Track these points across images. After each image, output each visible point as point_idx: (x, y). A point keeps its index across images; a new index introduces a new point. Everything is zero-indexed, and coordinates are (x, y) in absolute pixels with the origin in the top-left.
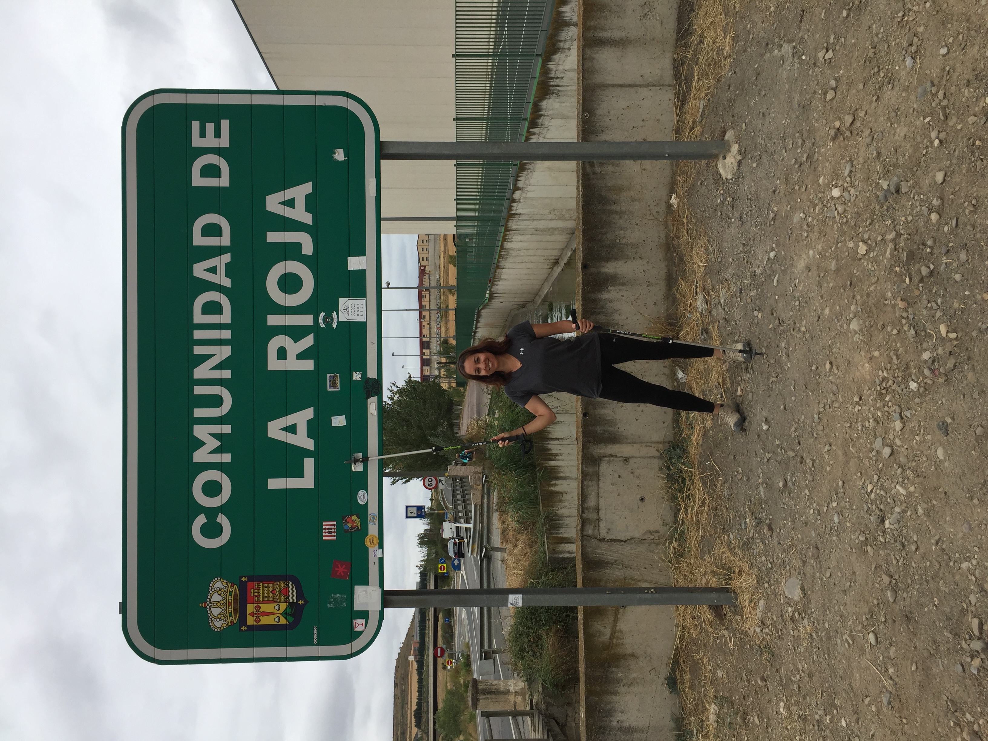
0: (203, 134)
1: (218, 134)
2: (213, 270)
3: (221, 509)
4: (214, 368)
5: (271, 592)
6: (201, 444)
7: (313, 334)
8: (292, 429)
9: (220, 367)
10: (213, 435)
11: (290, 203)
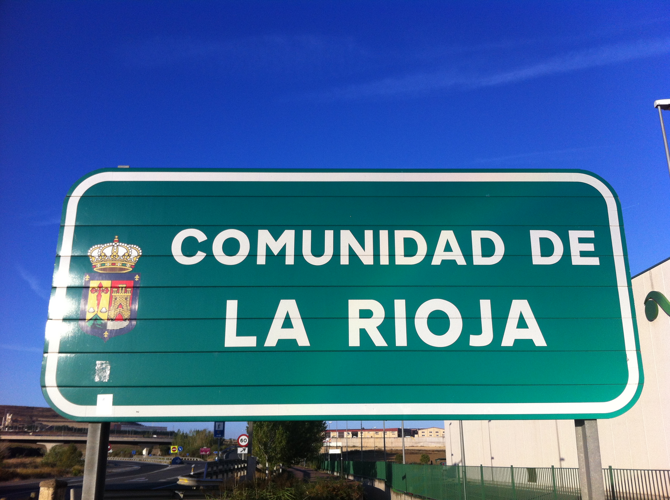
0: (582, 240)
1: (583, 254)
2: (448, 248)
3: (210, 256)
4: (350, 248)
5: (120, 304)
6: (276, 237)
7: (387, 345)
8: (287, 323)
9: (352, 254)
10: (284, 249)
11: (522, 324)
